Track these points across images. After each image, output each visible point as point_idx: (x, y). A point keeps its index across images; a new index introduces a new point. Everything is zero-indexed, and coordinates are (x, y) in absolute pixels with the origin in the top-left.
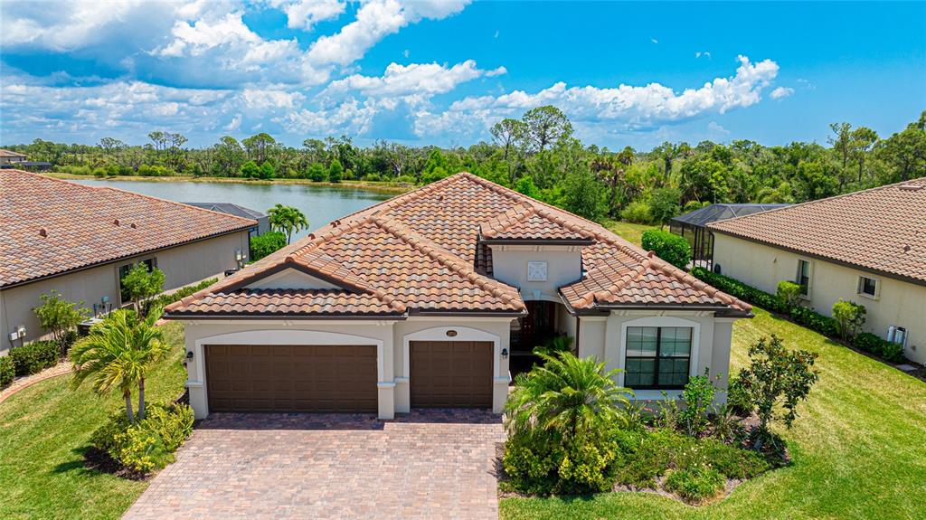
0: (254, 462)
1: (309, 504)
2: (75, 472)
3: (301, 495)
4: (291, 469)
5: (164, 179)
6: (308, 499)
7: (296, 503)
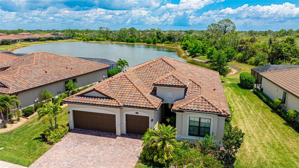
0: (79, 144)
1: (87, 158)
2: (38, 140)
3: (86, 155)
4: (87, 147)
5: (102, 42)
6: (88, 156)
7: (84, 157)
